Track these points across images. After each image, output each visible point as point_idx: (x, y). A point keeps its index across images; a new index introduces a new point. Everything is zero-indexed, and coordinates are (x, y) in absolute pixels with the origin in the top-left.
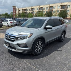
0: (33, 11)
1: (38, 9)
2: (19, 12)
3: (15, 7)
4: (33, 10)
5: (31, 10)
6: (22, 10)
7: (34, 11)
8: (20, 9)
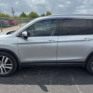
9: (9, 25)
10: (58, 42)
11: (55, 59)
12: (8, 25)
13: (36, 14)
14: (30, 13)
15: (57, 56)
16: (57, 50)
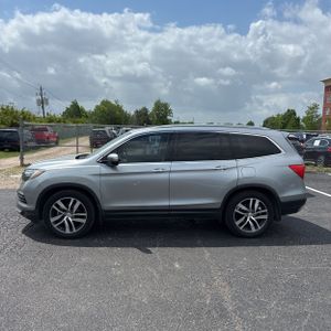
9: (33, 144)
10: (170, 172)
11: (165, 203)
12: (29, 144)
13: (119, 109)
14: (99, 104)
15: (169, 198)
16: (170, 188)
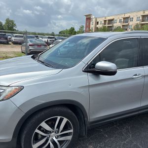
0: (127, 24)
1: (141, 18)
2: (98, 26)
3: (90, 15)
4: (127, 22)
5: (122, 20)
6: (103, 22)
7: (131, 23)
8: (100, 20)
10: (144, 76)
